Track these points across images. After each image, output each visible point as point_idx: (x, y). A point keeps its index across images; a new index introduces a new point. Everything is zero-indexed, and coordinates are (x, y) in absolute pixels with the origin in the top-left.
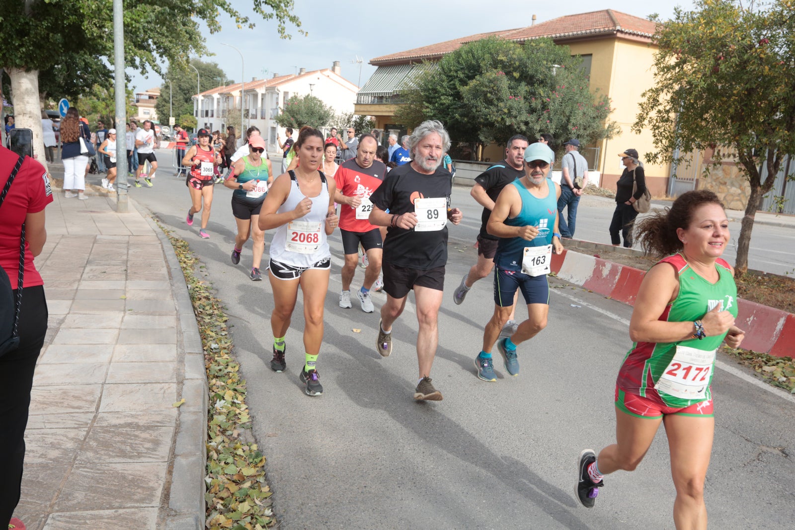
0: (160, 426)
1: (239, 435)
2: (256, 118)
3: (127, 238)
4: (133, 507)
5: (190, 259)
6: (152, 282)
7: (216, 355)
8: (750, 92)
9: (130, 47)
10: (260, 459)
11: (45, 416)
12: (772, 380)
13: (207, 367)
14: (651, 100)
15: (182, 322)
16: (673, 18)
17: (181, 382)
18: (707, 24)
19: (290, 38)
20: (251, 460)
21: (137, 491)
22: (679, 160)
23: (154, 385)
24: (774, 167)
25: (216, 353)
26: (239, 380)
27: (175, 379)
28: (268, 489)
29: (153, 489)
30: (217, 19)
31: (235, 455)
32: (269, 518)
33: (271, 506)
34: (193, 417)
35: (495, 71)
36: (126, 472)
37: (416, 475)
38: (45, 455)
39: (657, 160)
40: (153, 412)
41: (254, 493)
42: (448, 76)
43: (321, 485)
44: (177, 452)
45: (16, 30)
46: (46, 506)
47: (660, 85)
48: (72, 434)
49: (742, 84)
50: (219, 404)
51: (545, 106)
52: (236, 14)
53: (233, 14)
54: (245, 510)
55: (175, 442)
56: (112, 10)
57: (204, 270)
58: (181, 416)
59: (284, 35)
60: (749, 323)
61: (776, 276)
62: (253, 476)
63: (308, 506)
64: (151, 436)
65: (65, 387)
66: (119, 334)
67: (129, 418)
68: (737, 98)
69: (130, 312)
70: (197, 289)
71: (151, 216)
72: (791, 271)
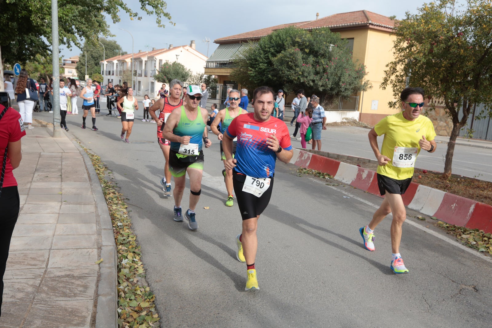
0: (88, 276)
1: (137, 281)
2: (141, 76)
3: (60, 154)
5: (102, 167)
6: (78, 183)
7: (121, 230)
8: (452, 65)
9: (62, 31)
10: (151, 296)
11: (13, 271)
12: (467, 244)
13: (115, 238)
14: (392, 69)
15: (99, 209)
17: (99, 248)
18: (426, 23)
19: (164, 27)
20: (146, 297)
21: (75, 318)
23: (83, 250)
24: (467, 111)
25: (121, 229)
26: (136, 246)
27: (96, 246)
28: (157, 316)
29: (85, 317)
30: (117, 14)
31: (135, 294)
33: (160, 327)
34: (109, 270)
35: (293, 48)
36: (67, 306)
37: (250, 306)
38: (14, 296)
39: (396, 106)
40: (83, 268)
41: (148, 318)
42: (264, 51)
43: (191, 313)
44: (99, 293)
47: (397, 60)
48: (31, 282)
49: (448, 60)
50: (124, 262)
51: (325, 70)
52: (130, 11)
53: (128, 11)
55: (97, 286)
56: (50, 8)
57: (111, 175)
58: (101, 269)
59: (160, 25)
60: (453, 208)
61: (469, 178)
62: (147, 308)
63: (183, 326)
64: (82, 283)
65: (25, 252)
66: (59, 217)
67: (68, 272)
68: (444, 69)
69: (65, 202)
70: (107, 187)
71: (75, 140)
72: (478, 175)
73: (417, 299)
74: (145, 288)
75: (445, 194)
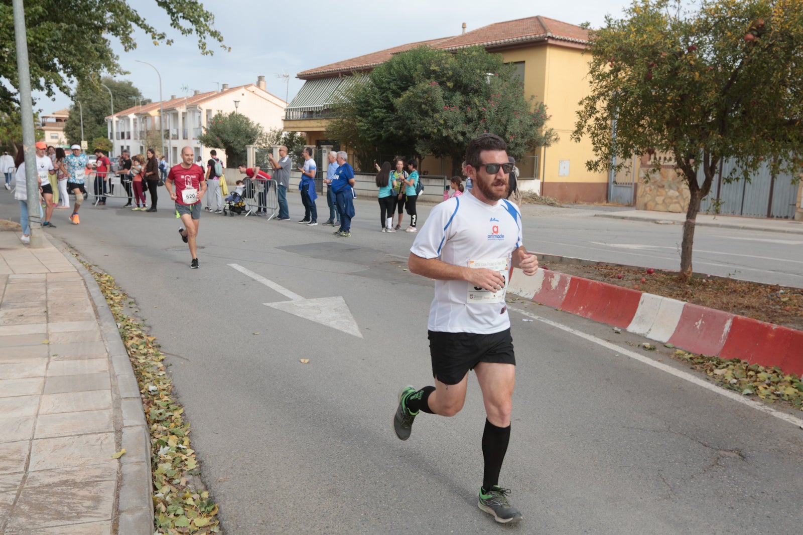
0: (100, 481)
1: (187, 483)
2: (178, 138)
3: (44, 276)
5: (117, 294)
6: (77, 322)
7: (155, 398)
8: (683, 97)
9: (35, 68)
10: (212, 507)
12: (723, 383)
13: (146, 411)
14: (589, 108)
15: (115, 365)
17: (119, 432)
18: (638, 31)
19: (212, 55)
20: (203, 509)
22: (619, 167)
23: (90, 436)
24: (710, 171)
25: (154, 395)
26: (183, 423)
27: (113, 428)
30: (131, 36)
31: (184, 506)
34: (137, 468)
35: (428, 81)
39: (598, 168)
40: (90, 467)
42: (379, 88)
43: (280, 529)
44: (121, 508)
47: (596, 93)
49: (675, 91)
50: (162, 451)
51: (482, 115)
52: (152, 30)
53: (148, 30)
55: (118, 497)
56: (12, 28)
57: (133, 305)
58: (123, 467)
59: (205, 51)
60: (698, 327)
61: (719, 278)
62: (206, 527)
64: (90, 493)
66: (45, 383)
67: (63, 476)
68: (671, 104)
69: (55, 357)
70: (128, 327)
71: (69, 250)
72: (733, 273)
73: (650, 478)
74: (200, 494)
75: (685, 305)
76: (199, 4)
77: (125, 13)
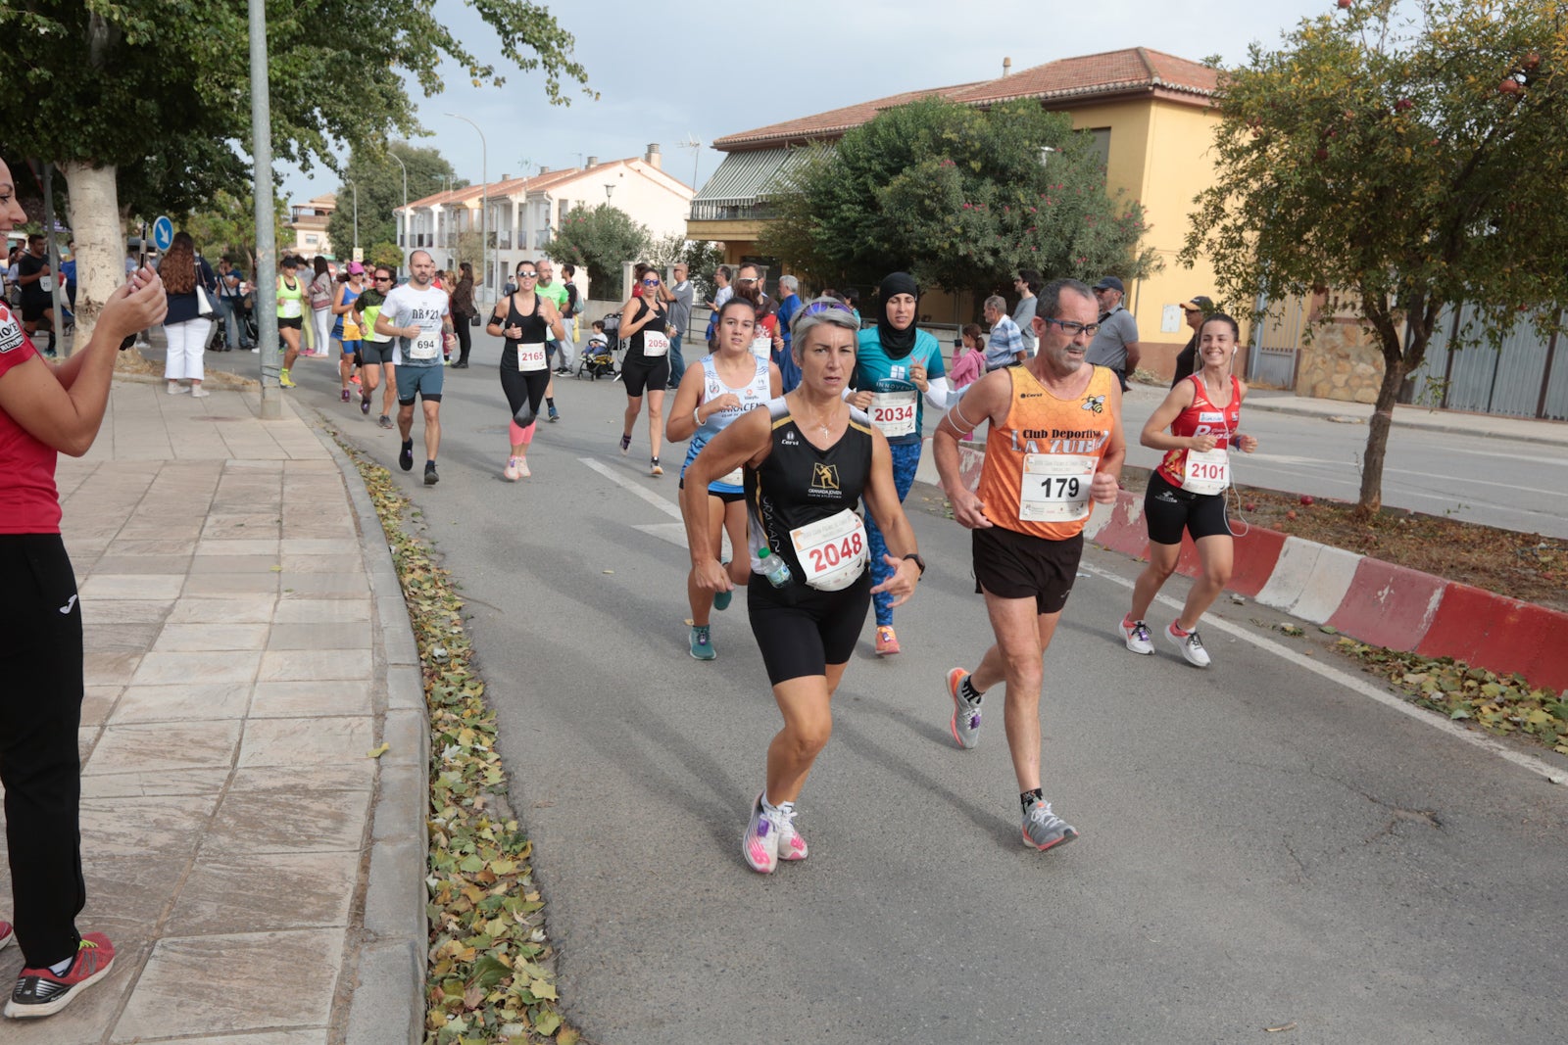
0: (346, 791)
1: (485, 805)
2: (510, 248)
3: (280, 465)
4: (301, 928)
5: (394, 500)
6: (326, 540)
7: (443, 669)
8: (1381, 193)
9: (281, 122)
10: (522, 845)
11: (142, 775)
12: (1419, 698)
13: (426, 688)
14: (1211, 209)
15: (383, 612)
16: (1248, 62)
17: (380, 716)
18: (1305, 74)
19: (568, 104)
20: (507, 848)
21: (307, 900)
23: (336, 720)
24: (1424, 327)
25: (442, 664)
26: (484, 711)
27: (371, 710)
28: (538, 897)
29: (336, 897)
30: (436, 70)
31: (478, 840)
32: (538, 946)
33: (544, 926)
34: (404, 775)
35: (938, 158)
36: (286, 868)
38: (146, 841)
40: (332, 767)
41: (513, 904)
42: (852, 169)
43: (629, 888)
44: (376, 834)
45: (76, 94)
46: (150, 927)
47: (1227, 181)
48: (191, 805)
49: (1368, 180)
50: (448, 753)
51: (1029, 220)
52: (471, 60)
53: (465, 60)
54: (498, 933)
55: (372, 817)
56: (247, 56)
57: (419, 519)
58: (383, 771)
59: (557, 99)
60: (1382, 599)
61: (1431, 517)
62: (511, 875)
63: (607, 925)
64: (330, 807)
65: (177, 725)
66: (270, 633)
67: (291, 778)
68: (1358, 204)
69: (288, 594)
70: (408, 553)
71: (324, 425)
72: (1456, 508)
73: (1268, 848)
74: (504, 824)
75: (1361, 561)
76: (550, 18)
77: (428, 32)
